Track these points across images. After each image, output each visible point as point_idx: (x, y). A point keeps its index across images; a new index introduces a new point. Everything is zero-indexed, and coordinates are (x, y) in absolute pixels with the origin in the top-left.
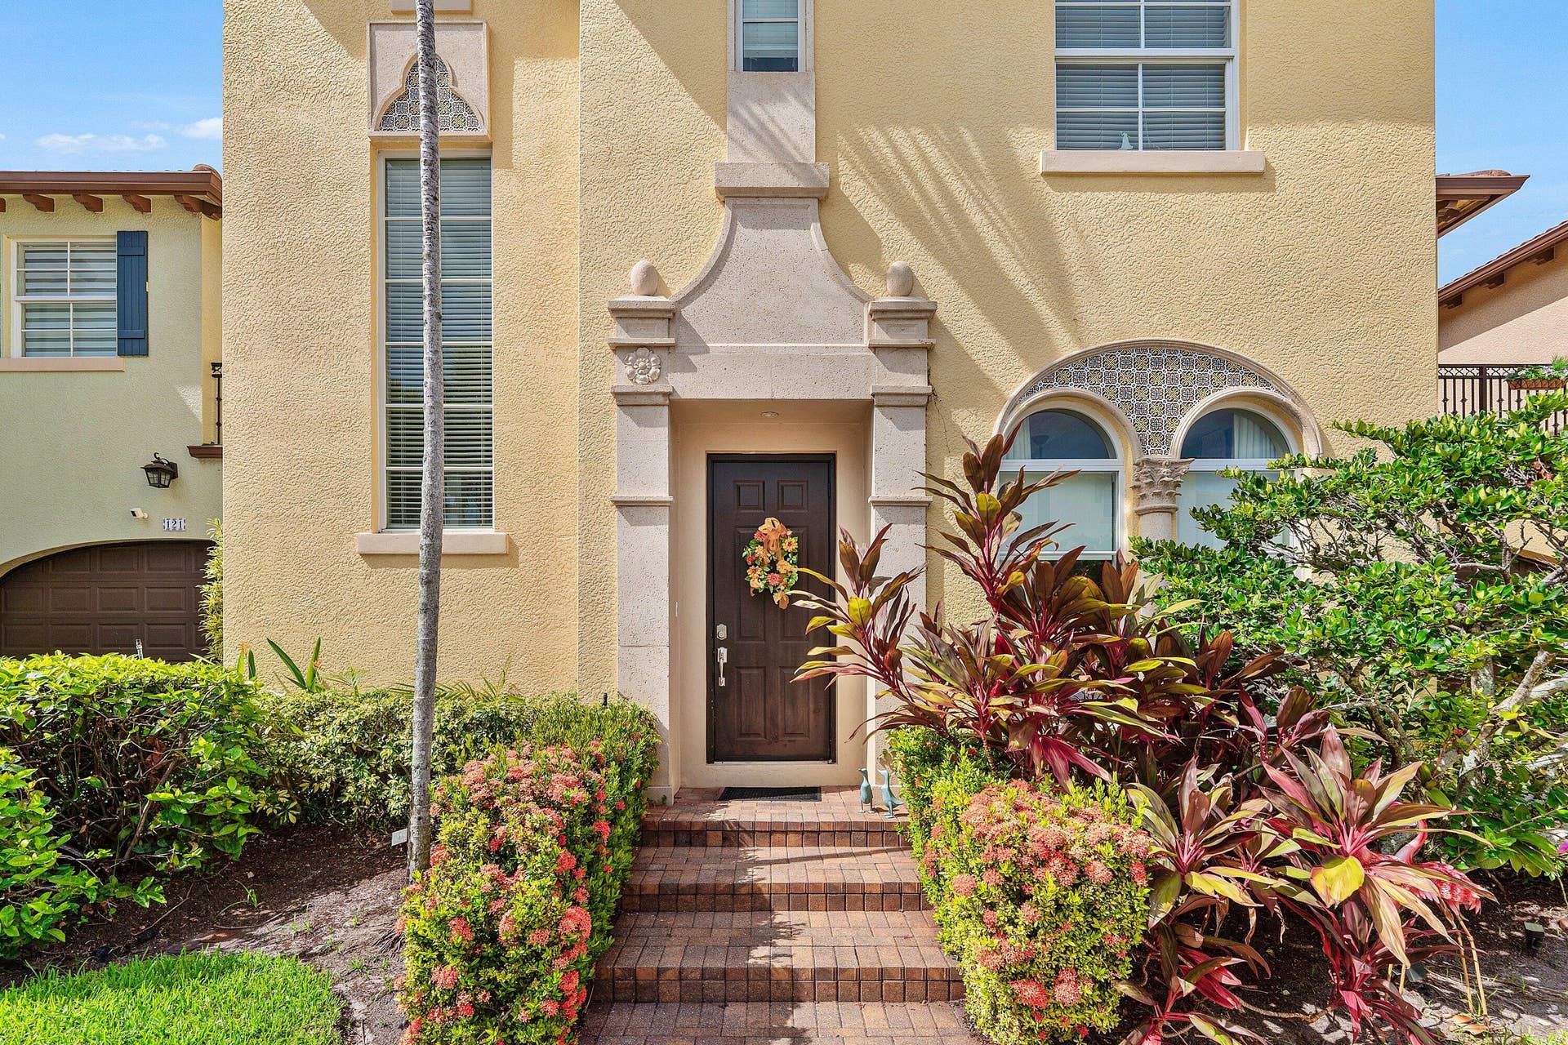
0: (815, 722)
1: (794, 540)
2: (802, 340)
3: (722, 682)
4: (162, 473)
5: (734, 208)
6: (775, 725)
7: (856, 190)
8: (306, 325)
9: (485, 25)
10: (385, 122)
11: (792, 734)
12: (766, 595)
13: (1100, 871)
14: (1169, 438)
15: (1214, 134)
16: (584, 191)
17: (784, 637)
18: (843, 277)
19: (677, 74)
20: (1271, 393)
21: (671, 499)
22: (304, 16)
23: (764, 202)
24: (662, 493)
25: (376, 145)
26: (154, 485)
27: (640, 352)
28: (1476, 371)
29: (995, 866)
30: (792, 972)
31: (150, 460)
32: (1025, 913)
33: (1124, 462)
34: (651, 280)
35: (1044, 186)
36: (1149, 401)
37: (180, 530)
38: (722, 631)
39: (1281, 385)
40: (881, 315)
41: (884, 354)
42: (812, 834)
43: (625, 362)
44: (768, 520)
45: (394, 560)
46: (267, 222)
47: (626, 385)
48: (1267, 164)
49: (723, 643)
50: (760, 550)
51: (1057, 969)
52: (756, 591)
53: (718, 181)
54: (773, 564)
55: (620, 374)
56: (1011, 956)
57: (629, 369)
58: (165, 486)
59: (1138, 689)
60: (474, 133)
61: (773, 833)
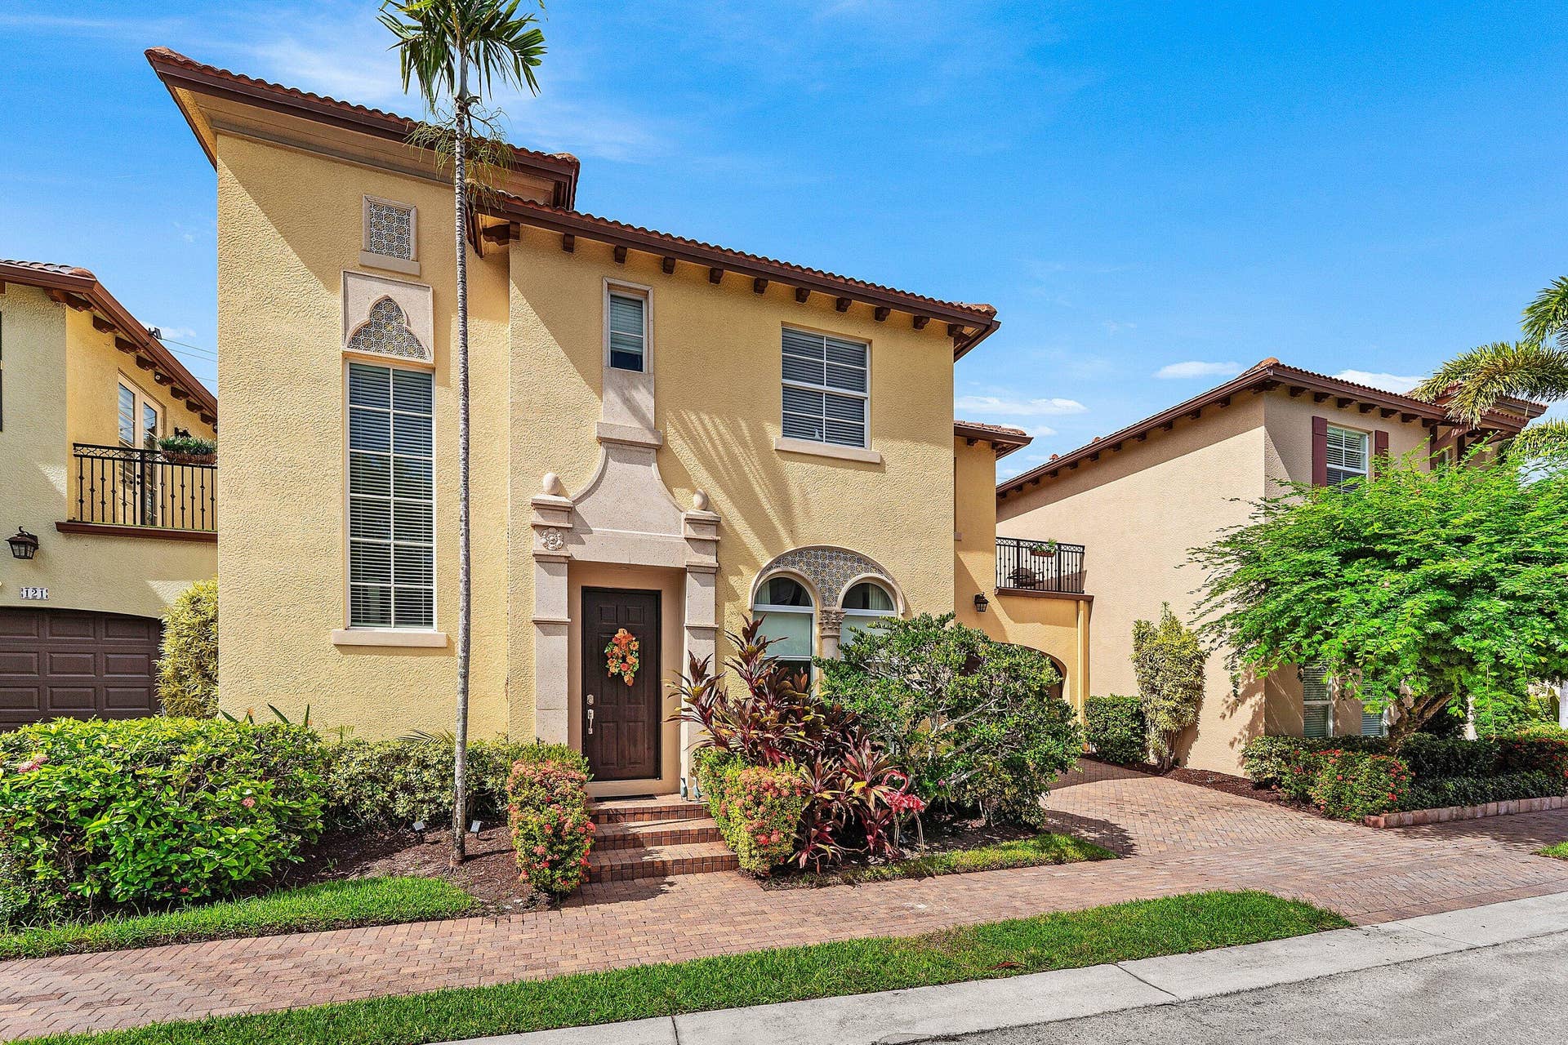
0: (648, 755)
1: (637, 643)
2: (646, 530)
3: (591, 731)
4: (25, 545)
5: (607, 448)
6: (624, 757)
7: (678, 445)
8: (290, 478)
9: (431, 289)
10: (354, 341)
11: (635, 763)
12: (619, 676)
13: (785, 792)
14: (837, 598)
15: (857, 437)
16: (513, 425)
17: (629, 702)
18: (670, 496)
19: (572, 361)
20: (883, 578)
21: (569, 620)
22: (289, 253)
23: (625, 447)
24: (564, 618)
25: (345, 356)
26: (20, 557)
27: (551, 530)
28: (1015, 543)
29: (750, 793)
30: (663, 862)
31: (15, 533)
32: (761, 809)
33: (815, 609)
34: (557, 487)
35: (776, 455)
36: (827, 578)
37: (42, 598)
38: (591, 699)
39: (888, 575)
40: (691, 521)
41: (693, 542)
42: (657, 814)
43: (541, 535)
44: (621, 630)
45: (361, 649)
46: (256, 399)
47: (543, 550)
48: (882, 459)
49: (591, 707)
50: (616, 649)
51: (772, 830)
52: (612, 674)
53: (598, 433)
54: (624, 659)
55: (537, 543)
56: (756, 825)
57: (544, 541)
58: (29, 558)
59: (807, 727)
60: (422, 361)
61: (636, 814)
